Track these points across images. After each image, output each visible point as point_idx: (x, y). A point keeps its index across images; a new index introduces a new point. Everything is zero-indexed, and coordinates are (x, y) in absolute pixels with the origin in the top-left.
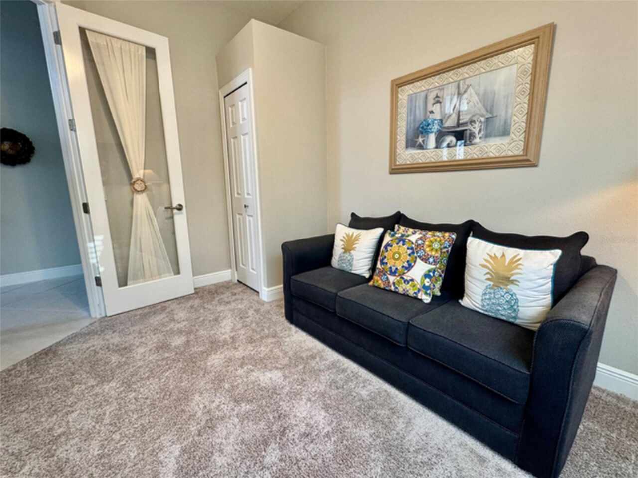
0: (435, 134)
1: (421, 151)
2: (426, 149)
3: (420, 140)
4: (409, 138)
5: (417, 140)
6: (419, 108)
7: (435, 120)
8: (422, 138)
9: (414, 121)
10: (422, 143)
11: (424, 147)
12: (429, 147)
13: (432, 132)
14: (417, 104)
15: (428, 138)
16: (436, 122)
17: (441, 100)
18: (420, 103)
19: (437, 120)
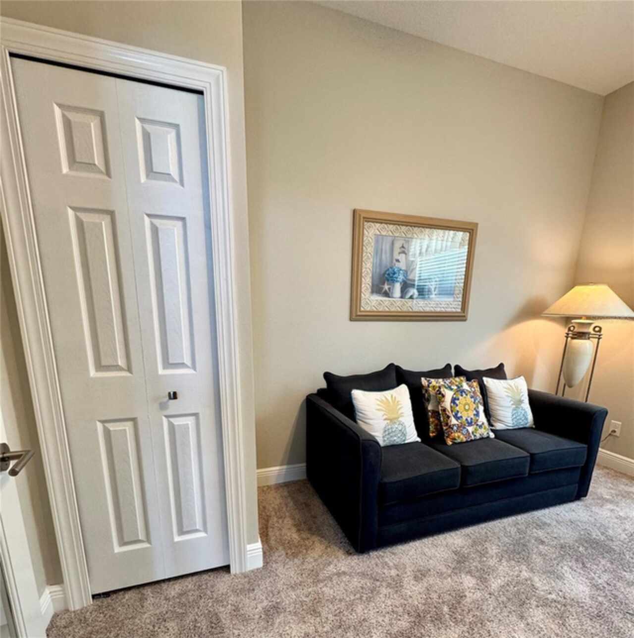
0: (401, 283)
1: (387, 299)
2: (392, 297)
3: (386, 287)
4: (375, 283)
5: (383, 286)
6: (386, 253)
7: (401, 270)
8: (388, 285)
9: (380, 265)
10: (388, 291)
11: (390, 295)
12: (395, 296)
13: (397, 281)
14: (384, 248)
15: (393, 286)
16: (401, 272)
17: (406, 252)
18: (386, 246)
19: (403, 271)
